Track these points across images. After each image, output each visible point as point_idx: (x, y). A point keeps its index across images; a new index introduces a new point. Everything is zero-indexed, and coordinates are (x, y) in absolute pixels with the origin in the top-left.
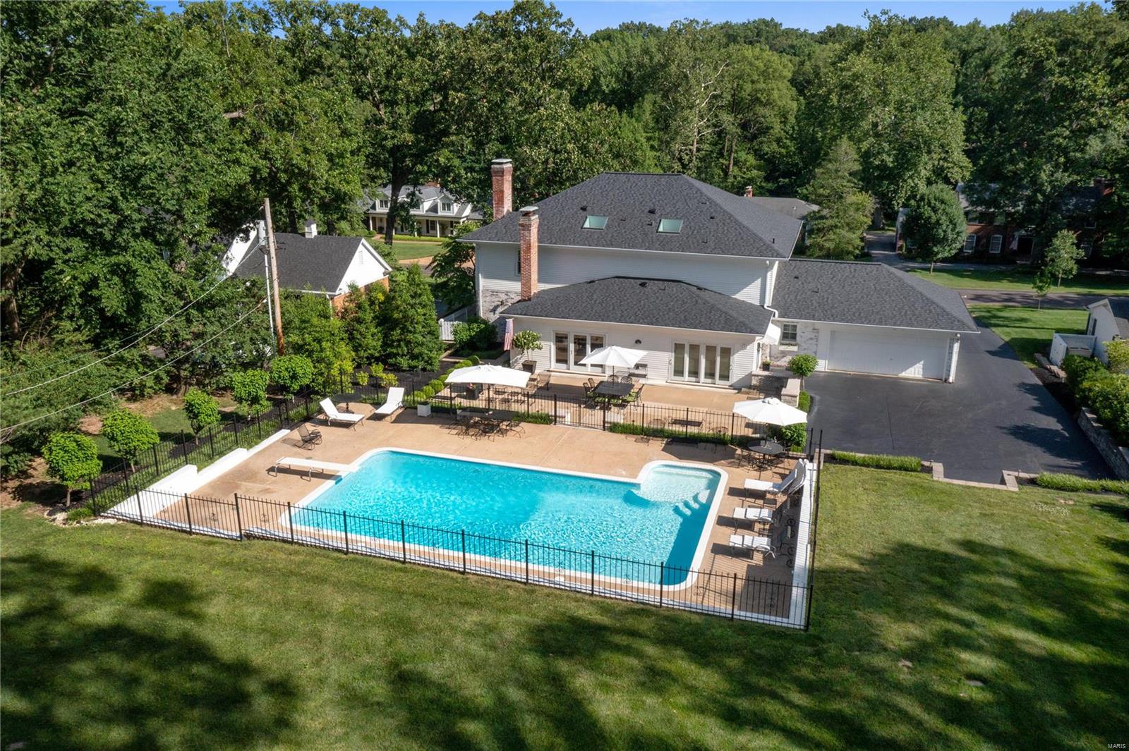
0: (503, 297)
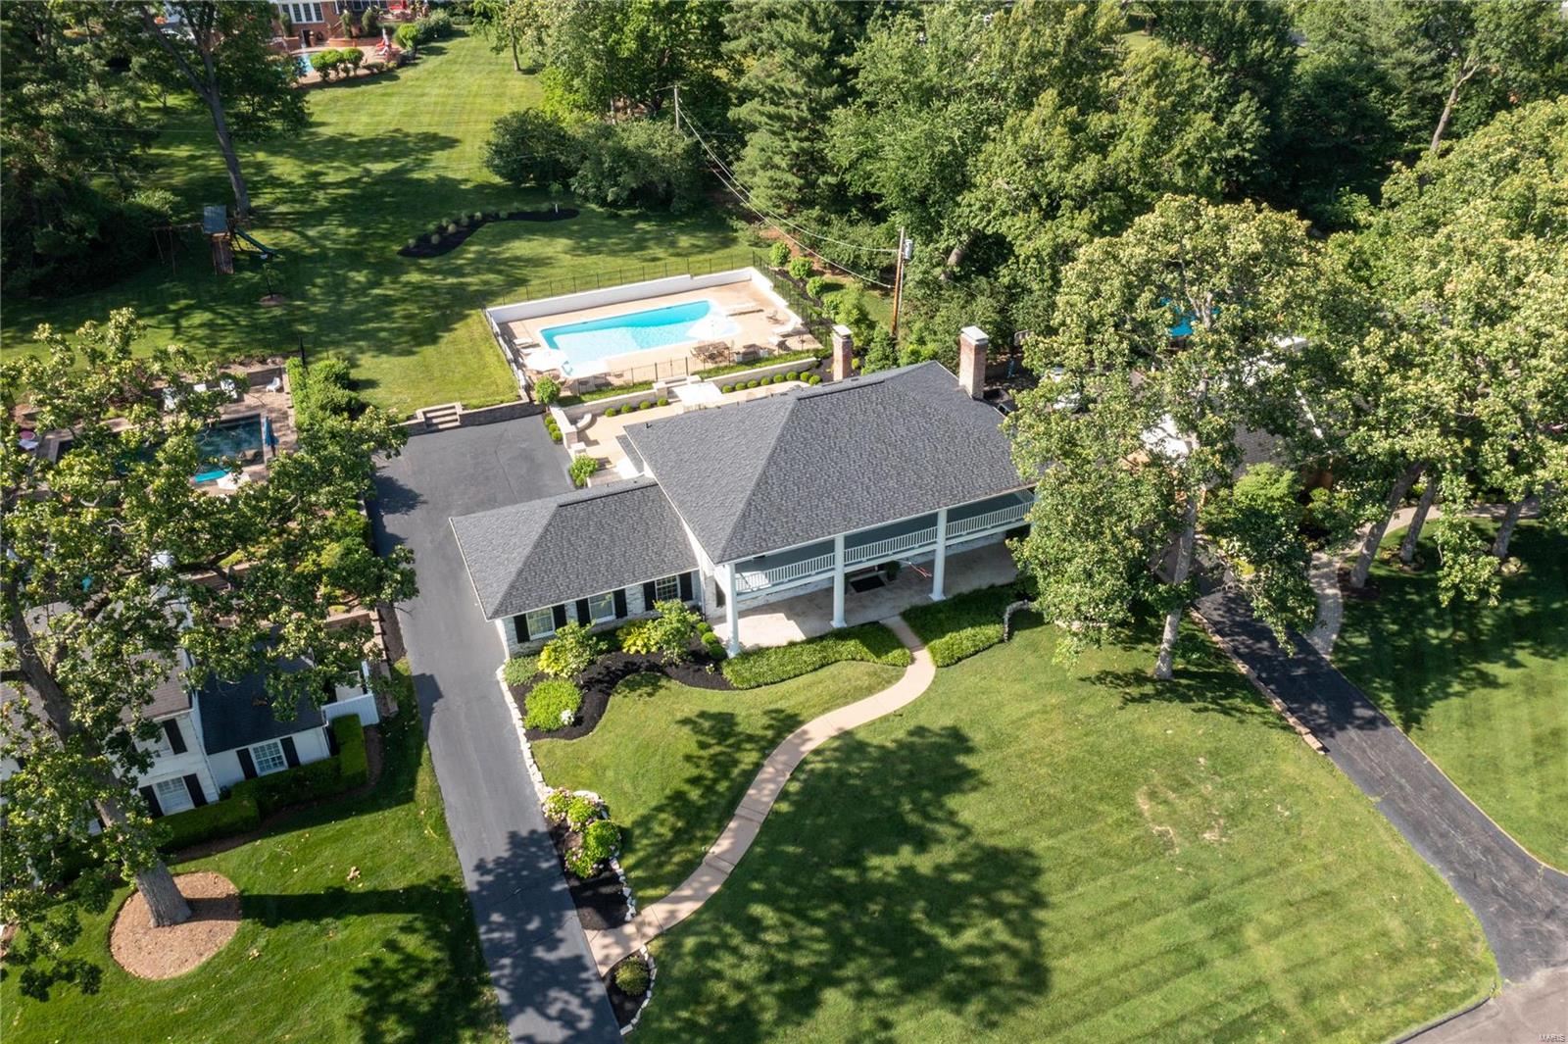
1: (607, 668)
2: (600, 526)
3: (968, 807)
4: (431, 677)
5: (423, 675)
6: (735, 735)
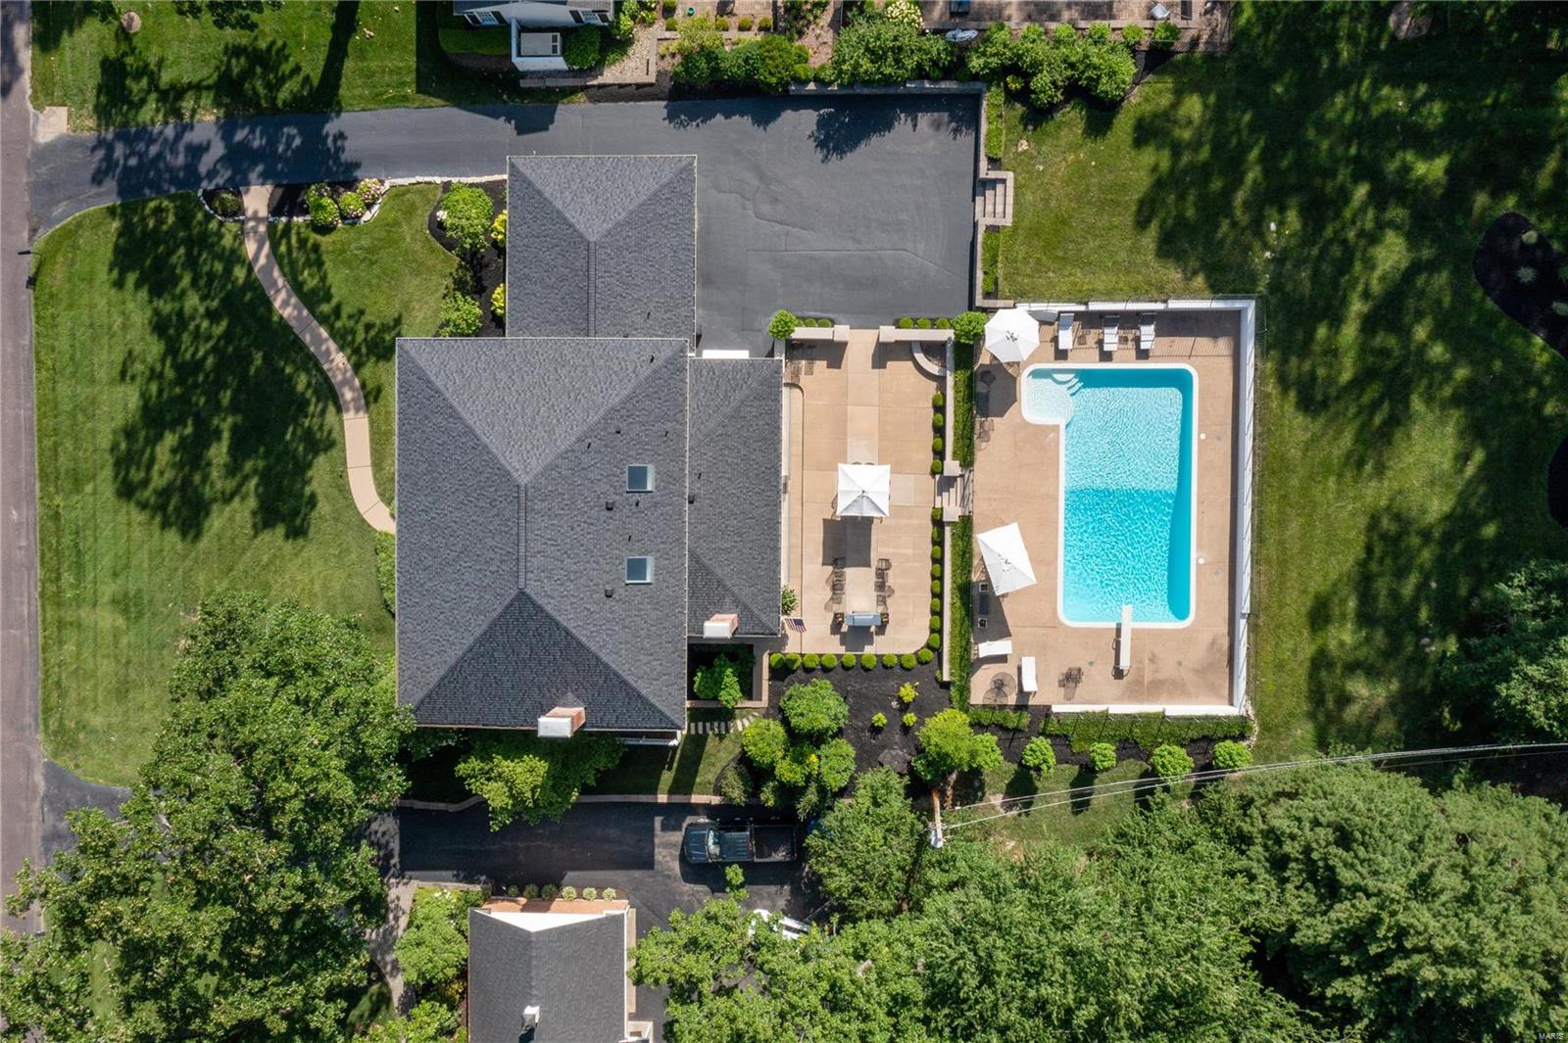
1: (487, 266)
2: (563, 279)
3: (243, 510)
4: (547, 129)
5: (552, 122)
6: (368, 354)
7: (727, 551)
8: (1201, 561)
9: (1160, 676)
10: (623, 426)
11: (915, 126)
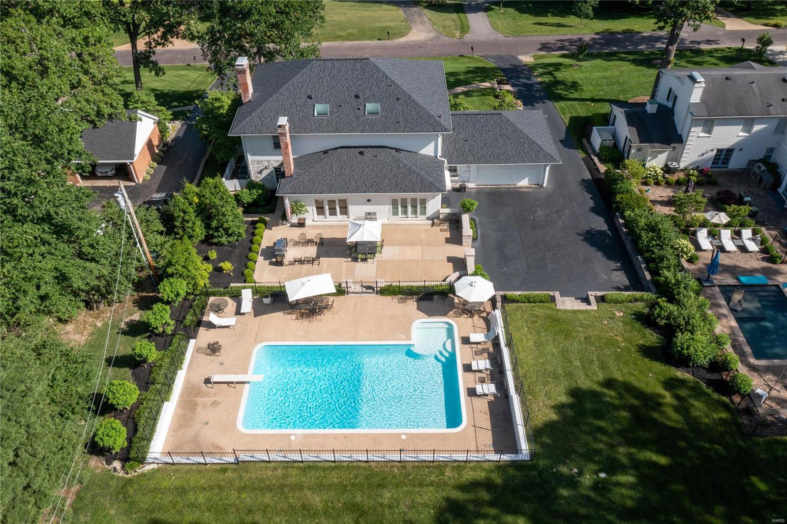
0: (266, 164)
7: (331, 169)
8: (293, 438)
9: (199, 410)
10: (401, 101)
11: (615, 270)
